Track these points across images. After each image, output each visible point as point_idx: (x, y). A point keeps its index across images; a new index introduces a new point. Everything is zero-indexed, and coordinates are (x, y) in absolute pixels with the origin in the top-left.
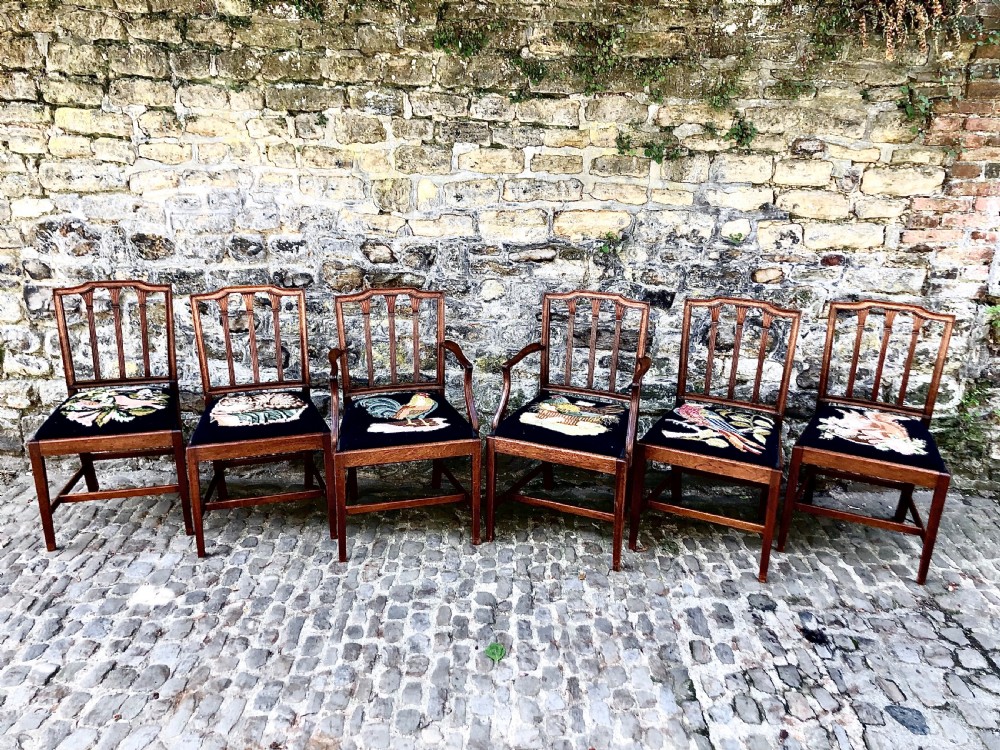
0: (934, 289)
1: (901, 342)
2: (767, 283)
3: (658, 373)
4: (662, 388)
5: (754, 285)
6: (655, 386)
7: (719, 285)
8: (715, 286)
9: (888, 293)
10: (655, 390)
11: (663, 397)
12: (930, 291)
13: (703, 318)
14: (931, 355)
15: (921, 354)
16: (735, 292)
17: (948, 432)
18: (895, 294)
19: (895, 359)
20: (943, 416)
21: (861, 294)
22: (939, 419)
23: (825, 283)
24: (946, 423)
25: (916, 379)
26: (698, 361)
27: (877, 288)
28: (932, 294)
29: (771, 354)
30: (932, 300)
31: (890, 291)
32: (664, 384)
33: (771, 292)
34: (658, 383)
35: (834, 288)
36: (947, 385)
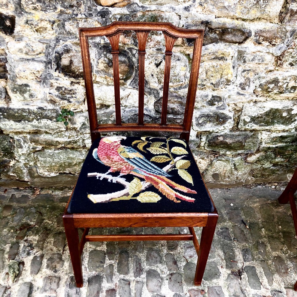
0: (291, 15)
1: (254, 71)
2: (113, 6)
3: (22, 98)
4: (30, 112)
5: (99, 8)
6: (23, 110)
7: (59, 8)
8: (56, 8)
9: (244, 20)
10: (24, 114)
11: (33, 120)
12: (288, 17)
13: (52, 44)
14: (280, 84)
15: (271, 83)
16: (79, 16)
17: (287, 147)
18: (252, 20)
19: (247, 88)
20: (285, 134)
21: (214, 20)
22: (281, 137)
23: (177, 7)
24: (286, 140)
25: (265, 104)
26: (58, 87)
27: (232, 14)
28: (289, 21)
29: (129, 82)
30: (289, 28)
31: (245, 17)
32: (31, 108)
33: (119, 17)
34: (26, 107)
35: (187, 13)
36: (292, 110)
